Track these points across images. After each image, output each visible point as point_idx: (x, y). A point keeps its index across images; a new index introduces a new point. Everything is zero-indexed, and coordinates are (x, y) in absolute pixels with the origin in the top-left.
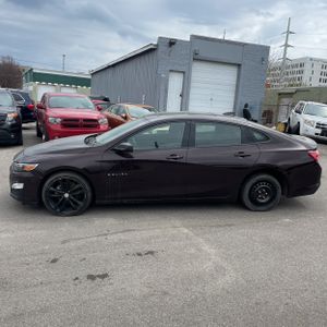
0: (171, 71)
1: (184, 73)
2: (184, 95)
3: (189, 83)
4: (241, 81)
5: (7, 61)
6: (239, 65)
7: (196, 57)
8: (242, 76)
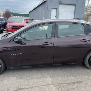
0: (52, 8)
1: (56, 9)
2: (57, 17)
4: (76, 10)
5: (7, 11)
6: (75, 5)
7: (61, 3)
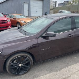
0: (24, 3)
1: (28, 3)
2: (29, 10)
3: (30, 6)
8: (44, 4)
